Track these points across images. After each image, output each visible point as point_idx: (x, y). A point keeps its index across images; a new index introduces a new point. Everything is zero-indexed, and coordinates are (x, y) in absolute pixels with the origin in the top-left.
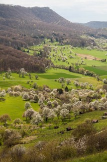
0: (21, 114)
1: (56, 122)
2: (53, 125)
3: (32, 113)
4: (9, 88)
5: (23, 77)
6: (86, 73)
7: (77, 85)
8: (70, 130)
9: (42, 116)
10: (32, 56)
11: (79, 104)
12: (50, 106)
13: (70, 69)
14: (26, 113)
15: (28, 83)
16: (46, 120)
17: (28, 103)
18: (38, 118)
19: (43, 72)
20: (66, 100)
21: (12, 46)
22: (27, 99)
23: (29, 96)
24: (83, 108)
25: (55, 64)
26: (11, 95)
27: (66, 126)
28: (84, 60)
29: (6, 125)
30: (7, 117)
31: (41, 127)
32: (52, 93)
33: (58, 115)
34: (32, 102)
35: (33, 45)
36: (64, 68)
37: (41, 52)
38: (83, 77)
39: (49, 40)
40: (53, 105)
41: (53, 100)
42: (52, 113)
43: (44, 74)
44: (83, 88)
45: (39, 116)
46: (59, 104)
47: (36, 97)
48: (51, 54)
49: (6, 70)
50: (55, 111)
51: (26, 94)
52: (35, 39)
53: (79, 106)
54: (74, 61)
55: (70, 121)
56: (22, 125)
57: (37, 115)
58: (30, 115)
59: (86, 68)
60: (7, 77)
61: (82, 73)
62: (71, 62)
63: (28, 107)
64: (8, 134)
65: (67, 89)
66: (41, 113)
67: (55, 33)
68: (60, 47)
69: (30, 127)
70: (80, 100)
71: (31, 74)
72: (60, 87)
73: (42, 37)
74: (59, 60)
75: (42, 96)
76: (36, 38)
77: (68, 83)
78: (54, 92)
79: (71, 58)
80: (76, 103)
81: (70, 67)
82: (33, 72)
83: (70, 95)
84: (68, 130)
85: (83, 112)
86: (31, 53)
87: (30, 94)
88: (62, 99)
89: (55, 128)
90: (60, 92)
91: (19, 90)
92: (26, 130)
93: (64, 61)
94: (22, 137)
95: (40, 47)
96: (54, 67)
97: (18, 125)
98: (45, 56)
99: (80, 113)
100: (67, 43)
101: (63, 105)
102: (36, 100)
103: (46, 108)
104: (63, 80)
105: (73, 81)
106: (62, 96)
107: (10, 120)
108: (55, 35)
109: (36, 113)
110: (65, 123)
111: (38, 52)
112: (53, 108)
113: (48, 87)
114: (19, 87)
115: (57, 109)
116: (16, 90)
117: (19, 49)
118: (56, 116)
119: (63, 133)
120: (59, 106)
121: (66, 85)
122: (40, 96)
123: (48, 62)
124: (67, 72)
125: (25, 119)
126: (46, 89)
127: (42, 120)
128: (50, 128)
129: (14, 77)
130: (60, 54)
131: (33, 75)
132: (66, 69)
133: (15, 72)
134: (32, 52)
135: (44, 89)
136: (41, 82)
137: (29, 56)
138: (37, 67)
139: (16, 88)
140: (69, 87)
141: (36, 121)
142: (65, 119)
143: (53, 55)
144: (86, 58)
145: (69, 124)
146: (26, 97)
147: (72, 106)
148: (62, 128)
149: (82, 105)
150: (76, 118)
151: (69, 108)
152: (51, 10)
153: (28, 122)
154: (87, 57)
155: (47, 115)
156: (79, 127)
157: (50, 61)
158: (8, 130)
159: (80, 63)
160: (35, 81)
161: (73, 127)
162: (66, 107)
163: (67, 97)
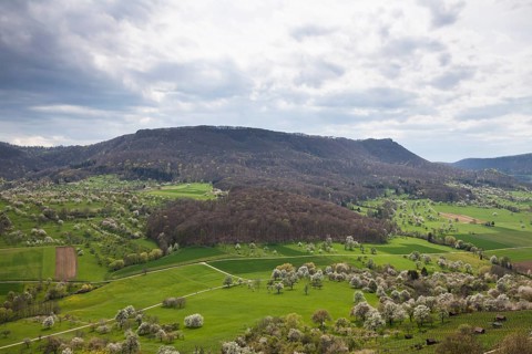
0: (347, 310)
1: (407, 328)
2: (401, 332)
3: (366, 309)
4: (329, 267)
5: (351, 250)
6: (457, 245)
7: (442, 266)
8: (434, 343)
9: (383, 315)
10: (365, 217)
11: (446, 298)
12: (395, 298)
13: (430, 238)
14: (356, 308)
15: (359, 259)
16: (391, 323)
17: (360, 292)
18: (377, 320)
19: (383, 242)
20: (425, 290)
21: (332, 200)
22: (357, 286)
23: (360, 282)
24: (455, 306)
25: (404, 230)
26: (332, 278)
27: (426, 336)
28: (454, 224)
29: (323, 328)
30: (324, 314)
31: (382, 334)
32: (400, 276)
33: (411, 315)
34: (365, 292)
35: (366, 199)
36: (419, 237)
37: (380, 211)
38: (453, 252)
39: (393, 191)
40: (402, 298)
41: (400, 289)
42: (400, 311)
43: (386, 246)
44: (453, 270)
45: (377, 315)
46: (412, 297)
47: (373, 283)
48: (397, 213)
49: (323, 238)
50: (405, 308)
51: (356, 277)
52: (370, 190)
53: (448, 302)
54: (437, 225)
55: (432, 327)
56: (349, 329)
57: (375, 314)
58: (363, 312)
59: (458, 237)
60: (324, 249)
61: (451, 245)
62: (432, 226)
63: (359, 299)
64: (326, 344)
65: (424, 272)
66: (381, 310)
67: (403, 179)
68: (412, 202)
69: (363, 334)
70: (449, 292)
71: (365, 246)
72: (412, 269)
73: (382, 187)
74: (410, 223)
75: (383, 282)
76: (371, 187)
77: (427, 261)
78: (403, 276)
79: (431, 219)
80: (442, 296)
81: (430, 235)
82: (366, 242)
83: (430, 282)
84: (430, 343)
85: (455, 312)
86: (364, 212)
87: (362, 278)
88: (417, 288)
89: (407, 338)
90: (413, 275)
91: (344, 270)
92: (356, 339)
93: (420, 225)
94: (350, 350)
95: (378, 202)
96: (402, 234)
97: (342, 329)
98: (387, 217)
99: (451, 314)
100: (423, 196)
101: (419, 298)
102: (373, 288)
103: (389, 303)
104: (417, 256)
105: (436, 259)
106: (416, 283)
107: (329, 320)
108: (403, 183)
109: (372, 309)
110: (423, 329)
111: (374, 211)
112: (401, 303)
113: (392, 267)
114: (344, 265)
115: (409, 306)
116: (339, 270)
117: (343, 205)
118: (407, 316)
119: (421, 348)
120: (411, 300)
121: (423, 265)
122: (379, 281)
123: (391, 227)
124: (426, 244)
125: (354, 319)
126: (389, 270)
127: (384, 322)
128: (397, 337)
129: (337, 250)
130: (412, 214)
131: (368, 247)
132: (422, 238)
133: (339, 242)
134: (366, 210)
135: (386, 270)
136: (381, 258)
137: (360, 217)
138: (374, 235)
139: (340, 267)
140: (429, 268)
141: (374, 324)
142: (423, 323)
143: (401, 216)
144: (457, 220)
145: (430, 331)
146: (355, 282)
147: (435, 302)
148: (418, 339)
149: (452, 299)
150: (443, 323)
151: (430, 304)
152: (396, 143)
153: (359, 324)
154: (459, 218)
155: (391, 314)
156: (449, 339)
157: (396, 225)
158: (327, 337)
159: (447, 228)
160: (369, 256)
161: (438, 339)
162: (424, 301)
163: (425, 285)
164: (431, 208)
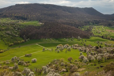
0: (78, 57)
1: (95, 62)
2: (93, 64)
3: (83, 57)
4: (73, 45)
5: (79, 40)
6: (111, 39)
7: (106, 45)
8: (102, 67)
9: (88, 59)
11: (107, 54)
12: (92, 54)
13: (102, 37)
14: (80, 57)
15: (81, 43)
16: (90, 61)
17: (81, 52)
18: (86, 60)
19: (88, 38)
20: (100, 52)
21: (74, 26)
22: (81, 51)
23: (82, 49)
24: (109, 56)
25: (95, 35)
26: (74, 48)
27: (100, 65)
28: (110, 33)
29: (71, 62)
30: (71, 58)
31: (87, 64)
32: (93, 48)
33: (96, 59)
34: (83, 52)
35: (84, 26)
36: (99, 36)
37: (88, 29)
38: (109, 41)
39: (92, 23)
40: (93, 54)
41: (93, 51)
42: (93, 58)
44: (109, 46)
45: (86, 59)
46: (96, 54)
47: (85, 50)
48: (93, 30)
49: (71, 37)
50: (94, 57)
51: (80, 48)
52: (85, 23)
53: (107, 55)
54: (105, 33)
55: (102, 62)
56: (78, 63)
57: (85, 58)
58: (82, 58)
59: (111, 37)
60: (71, 40)
61: (109, 39)
62: (103, 34)
63: (81, 54)
64: (72, 67)
65: (100, 47)
66: (87, 57)
67: (95, 20)
68: (98, 26)
69: (82, 64)
70: (108, 52)
71: (83, 39)
72: (97, 46)
73: (89, 22)
74: (97, 33)
75: (88, 50)
76: (86, 22)
77: (101, 44)
78: (94, 48)
79: (103, 32)
80: (105, 54)
81: (103, 36)
82: (84, 38)
83: (102, 50)
84: (101, 67)
85: (109, 58)
86: (83, 30)
87: (82, 48)
88: (98, 51)
89: (95, 65)
90: (97, 48)
91: (77, 46)
92: (80, 65)
93: (99, 33)
94: (78, 68)
95: (88, 27)
96: (94, 36)
97: (76, 63)
98: (90, 31)
99: (108, 59)
100: (101, 25)
101: (99, 54)
102: (85, 51)
103: (90, 55)
104: (98, 42)
105: (104, 43)
106: (98, 50)
107: (73, 60)
108: (95, 21)
109: (85, 57)
110: (99, 63)
111: (86, 29)
112: (93, 56)
113: (91, 45)
114: (77, 45)
115: (95, 56)
116: (76, 46)
117: (77, 27)
118: (95, 59)
119: (99, 68)
120: (96, 55)
121: (100, 45)
122: (87, 49)
123: (91, 34)
124: (101, 39)
125: (80, 60)
126: (90, 46)
127: (88, 61)
128: (92, 65)
129: (75, 40)
130: (97, 30)
131: (84, 39)
132: (100, 37)
133: (76, 38)
134: (84, 29)
135: (89, 46)
136: (88, 43)
137: (82, 31)
138: (86, 36)
139: (76, 45)
140: (102, 46)
141: (85, 61)
142: (100, 61)
143: (94, 31)
144: (111, 32)
145: (101, 63)
146: (80, 50)
147: (103, 55)
148: (98, 65)
149: (108, 55)
150: (105, 61)
151: (102, 56)
152: (94, 9)
153: (81, 61)
154: (112, 31)
155: (90, 58)
156: (107, 66)
157: (92, 33)
158: (72, 65)
159: (108, 34)
160: (85, 42)
161: (104, 66)
162: (100, 55)
163: (100, 51)
164: (103, 28)
